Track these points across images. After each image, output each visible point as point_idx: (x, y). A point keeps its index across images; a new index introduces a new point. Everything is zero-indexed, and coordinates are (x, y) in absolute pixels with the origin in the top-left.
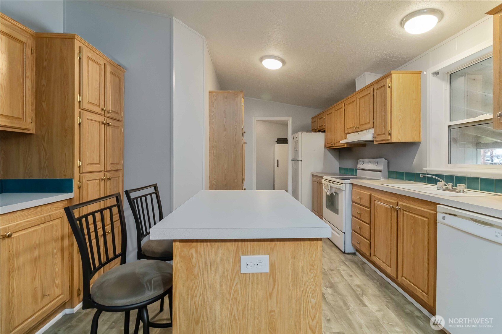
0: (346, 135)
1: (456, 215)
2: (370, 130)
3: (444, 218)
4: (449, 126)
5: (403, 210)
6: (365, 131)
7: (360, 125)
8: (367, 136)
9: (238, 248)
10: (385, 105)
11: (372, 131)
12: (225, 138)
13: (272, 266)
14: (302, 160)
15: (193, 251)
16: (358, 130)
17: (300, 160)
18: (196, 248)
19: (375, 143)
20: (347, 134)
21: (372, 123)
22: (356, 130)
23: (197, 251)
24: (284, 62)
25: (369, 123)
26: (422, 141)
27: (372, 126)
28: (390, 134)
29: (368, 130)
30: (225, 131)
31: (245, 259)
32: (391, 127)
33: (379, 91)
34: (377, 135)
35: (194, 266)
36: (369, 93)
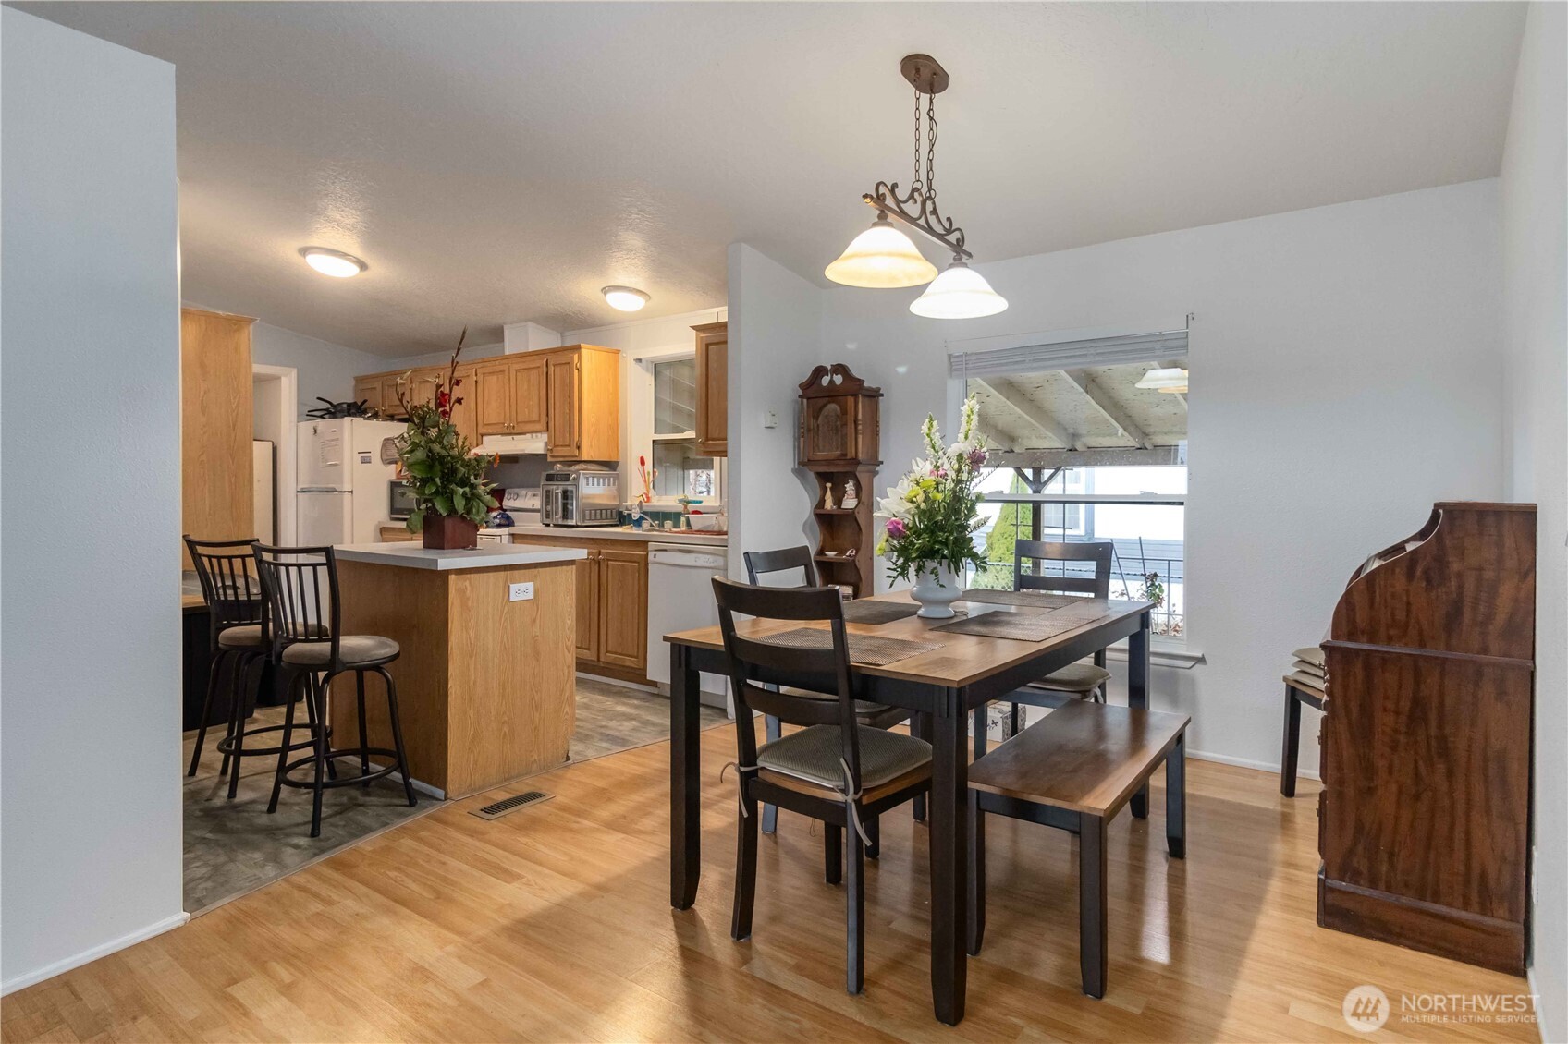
0: (480, 437)
1: (665, 550)
2: (539, 435)
3: (655, 556)
4: (654, 441)
5: (608, 560)
6: (528, 436)
7: (518, 423)
8: (534, 444)
9: (507, 577)
10: (570, 397)
11: (545, 437)
12: (204, 433)
13: (536, 592)
14: (351, 492)
15: (467, 583)
16: (513, 431)
17: (349, 492)
18: (470, 580)
19: (549, 459)
20: (482, 436)
21: (545, 424)
22: (508, 431)
23: (470, 583)
24: (363, 266)
25: (539, 421)
26: (621, 460)
27: (545, 428)
28: (579, 448)
29: (534, 435)
30: (203, 414)
31: (514, 587)
32: (580, 435)
33: (558, 369)
34: (555, 446)
35: (468, 598)
36: (539, 367)
